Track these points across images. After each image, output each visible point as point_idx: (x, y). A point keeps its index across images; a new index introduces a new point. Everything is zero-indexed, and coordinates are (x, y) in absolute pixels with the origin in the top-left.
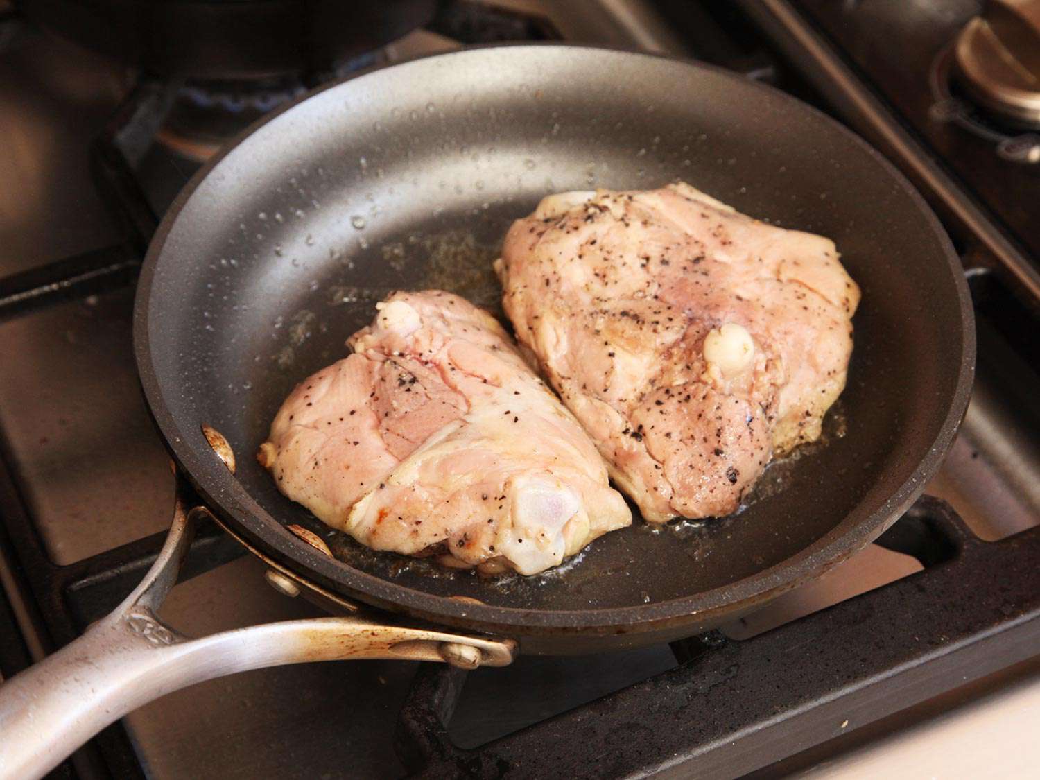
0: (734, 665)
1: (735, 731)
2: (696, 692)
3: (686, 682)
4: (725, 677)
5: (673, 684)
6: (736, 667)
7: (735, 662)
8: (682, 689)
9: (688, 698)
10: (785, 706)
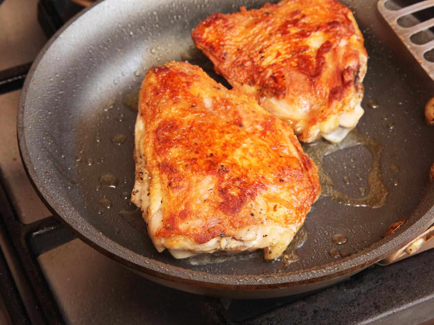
0: (380, 279)
1: (381, 313)
2: (360, 293)
3: (355, 287)
4: (376, 285)
5: (347, 288)
6: (382, 280)
7: (381, 277)
8: (353, 291)
9: (356, 296)
10: (408, 301)
